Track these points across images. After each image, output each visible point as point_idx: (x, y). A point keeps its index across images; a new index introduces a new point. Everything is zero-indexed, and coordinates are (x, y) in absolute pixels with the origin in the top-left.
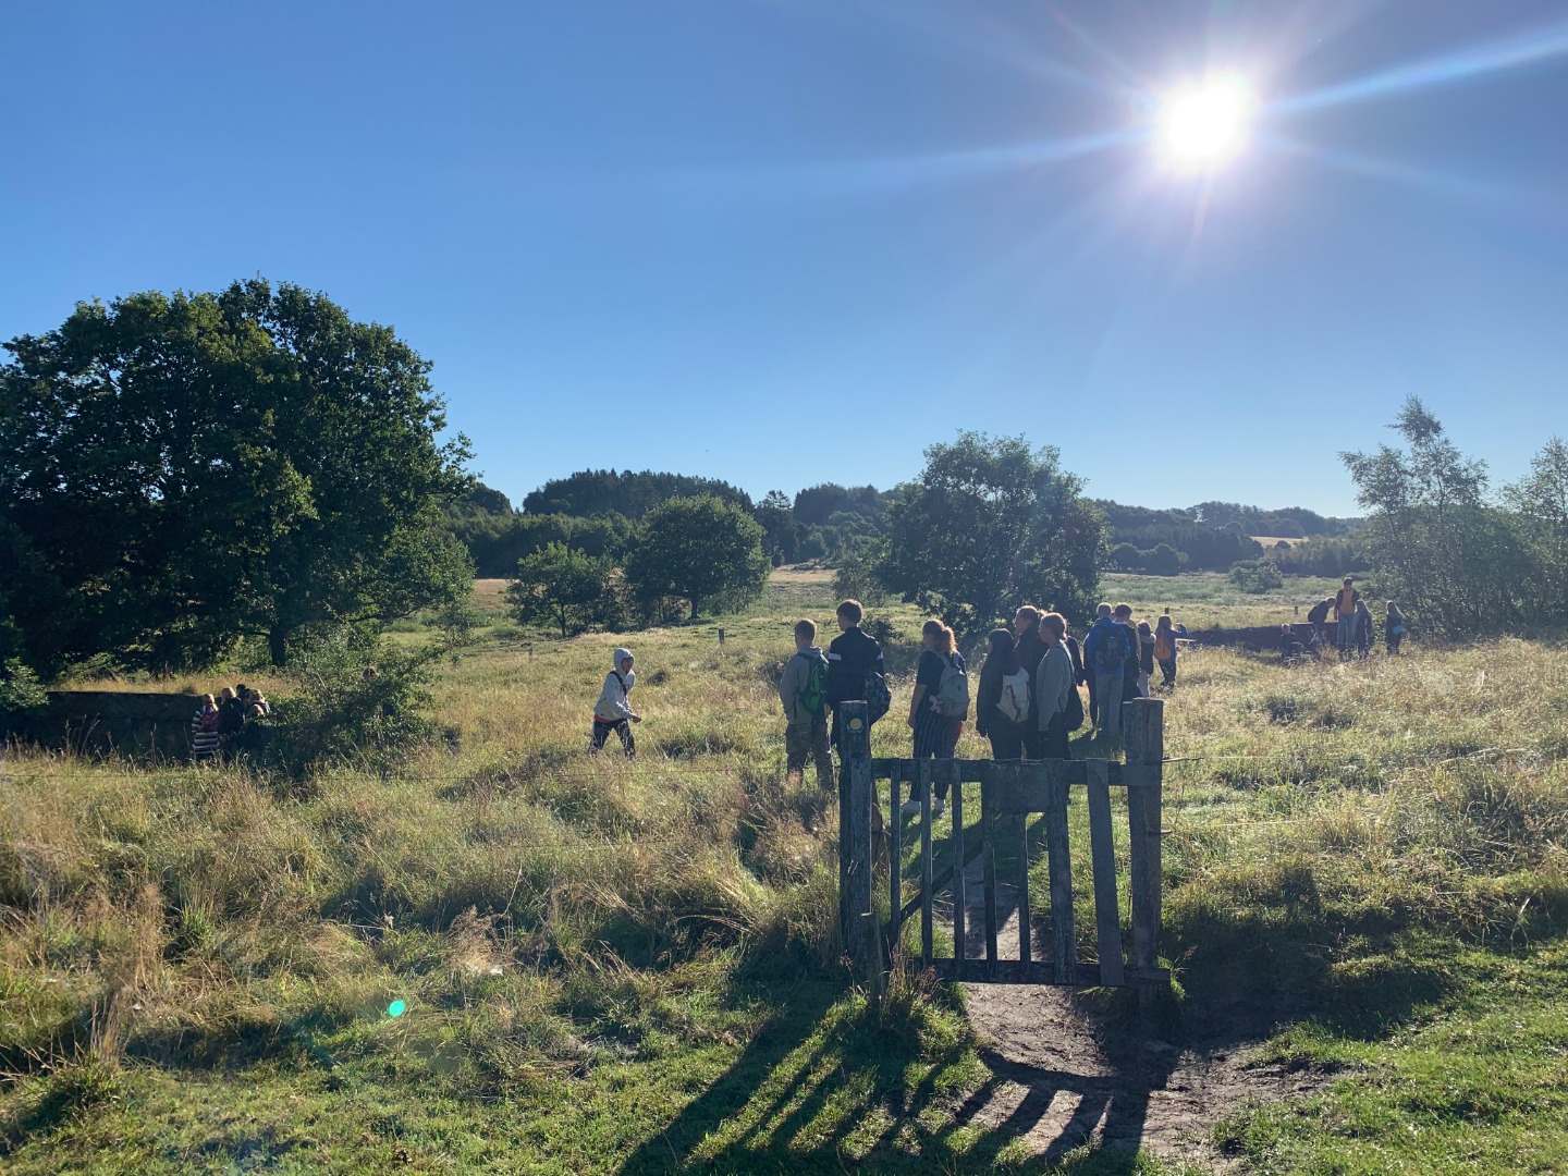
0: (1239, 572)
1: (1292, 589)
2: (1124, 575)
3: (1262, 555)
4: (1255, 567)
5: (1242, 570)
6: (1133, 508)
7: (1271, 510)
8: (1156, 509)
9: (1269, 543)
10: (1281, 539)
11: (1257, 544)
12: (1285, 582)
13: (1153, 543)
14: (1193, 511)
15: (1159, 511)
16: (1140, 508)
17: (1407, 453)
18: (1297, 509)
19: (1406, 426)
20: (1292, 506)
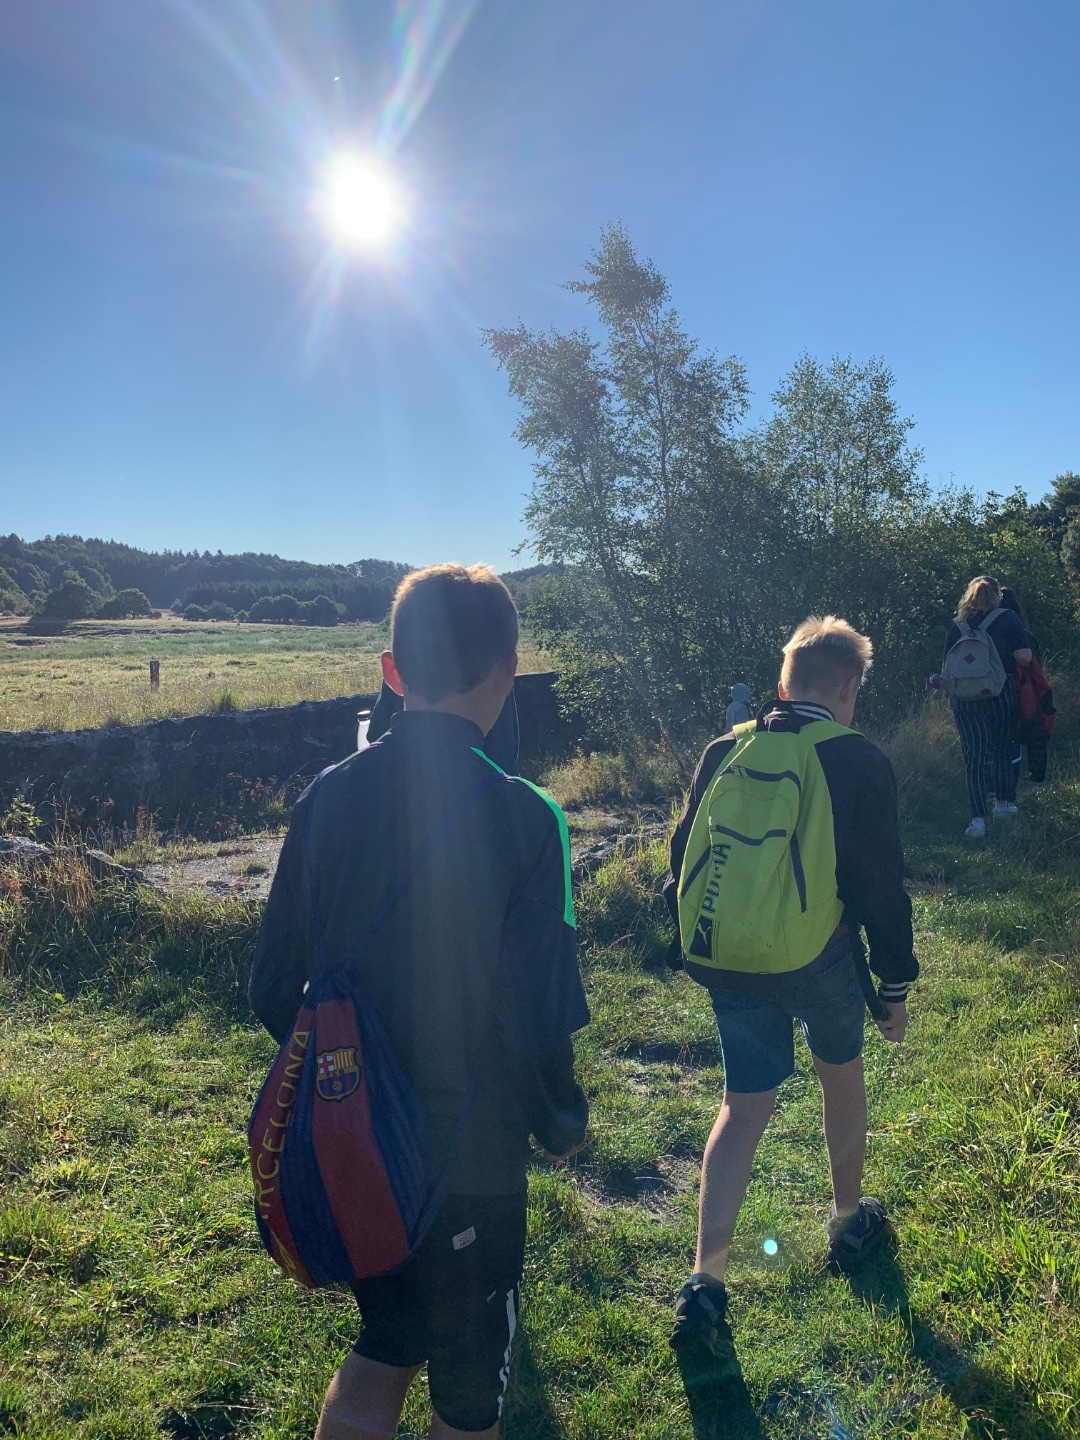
2: (283, 626)
6: (296, 563)
8: (317, 564)
13: (311, 595)
14: (353, 568)
15: (321, 566)
16: (302, 562)
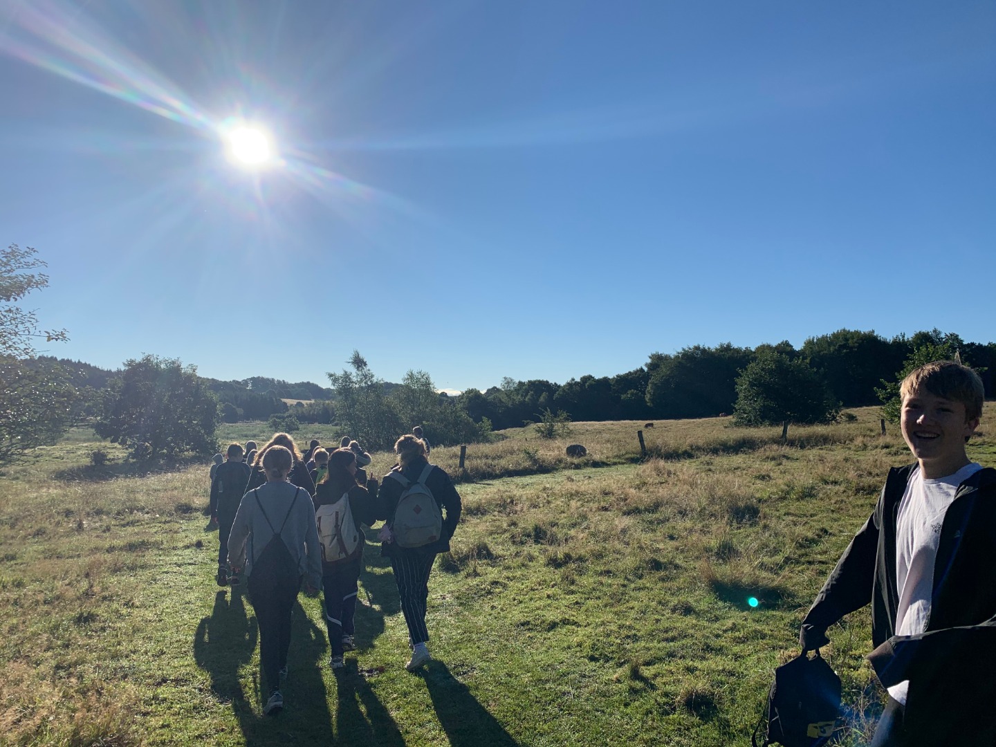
0: (275, 421)
1: (304, 431)
3: (288, 410)
4: (284, 418)
5: (277, 420)
7: (293, 383)
8: (223, 380)
9: (292, 403)
10: (299, 401)
11: (285, 404)
12: (301, 426)
14: (246, 382)
15: (225, 382)
16: (213, 379)
17: (354, 374)
18: (308, 383)
19: (353, 363)
20: (305, 381)
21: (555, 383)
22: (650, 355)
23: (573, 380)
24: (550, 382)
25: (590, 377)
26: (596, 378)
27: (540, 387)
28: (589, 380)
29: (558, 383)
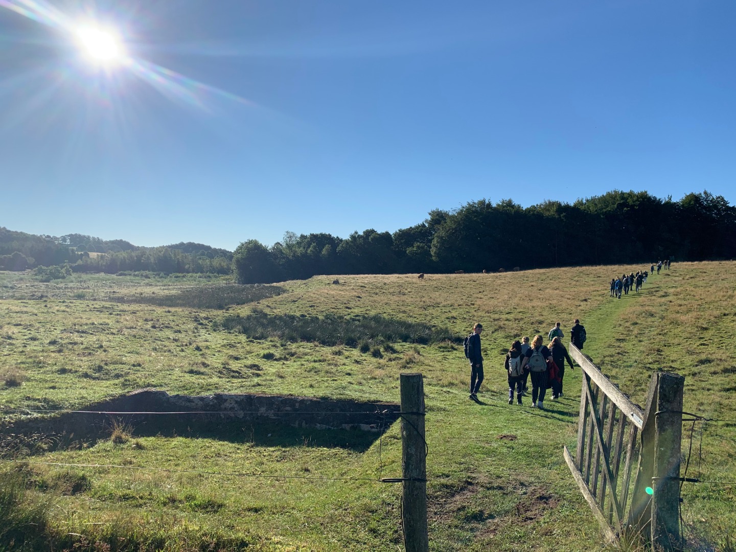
14: (64, 239)
21: (337, 237)
22: (430, 212)
23: (356, 233)
24: (332, 236)
25: (373, 231)
26: (379, 232)
27: (322, 240)
28: (373, 233)
29: (340, 237)
